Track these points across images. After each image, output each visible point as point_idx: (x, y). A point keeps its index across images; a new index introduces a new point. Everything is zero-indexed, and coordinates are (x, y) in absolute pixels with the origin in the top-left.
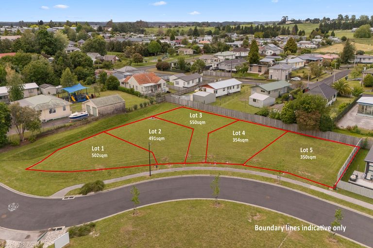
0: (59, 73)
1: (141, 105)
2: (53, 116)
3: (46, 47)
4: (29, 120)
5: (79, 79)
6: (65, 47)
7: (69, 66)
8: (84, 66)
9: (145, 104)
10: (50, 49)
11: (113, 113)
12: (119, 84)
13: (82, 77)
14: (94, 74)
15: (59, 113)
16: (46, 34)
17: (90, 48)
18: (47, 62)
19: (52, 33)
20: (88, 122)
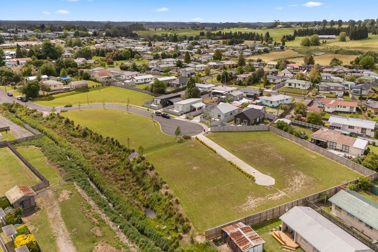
0: (58, 71)
1: (97, 86)
2: (56, 88)
3: (50, 54)
4: (46, 89)
5: (68, 74)
6: (62, 53)
7: (64, 67)
8: (72, 67)
9: (99, 86)
10: (52, 55)
11: (82, 88)
12: (90, 77)
13: (70, 73)
14: (77, 72)
15: (58, 88)
16: (50, 45)
17: (80, 55)
18: (51, 64)
19: (54, 44)
20: (70, 91)
